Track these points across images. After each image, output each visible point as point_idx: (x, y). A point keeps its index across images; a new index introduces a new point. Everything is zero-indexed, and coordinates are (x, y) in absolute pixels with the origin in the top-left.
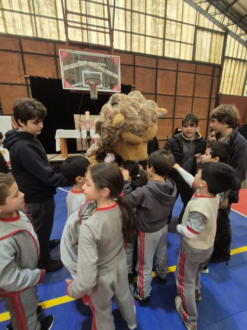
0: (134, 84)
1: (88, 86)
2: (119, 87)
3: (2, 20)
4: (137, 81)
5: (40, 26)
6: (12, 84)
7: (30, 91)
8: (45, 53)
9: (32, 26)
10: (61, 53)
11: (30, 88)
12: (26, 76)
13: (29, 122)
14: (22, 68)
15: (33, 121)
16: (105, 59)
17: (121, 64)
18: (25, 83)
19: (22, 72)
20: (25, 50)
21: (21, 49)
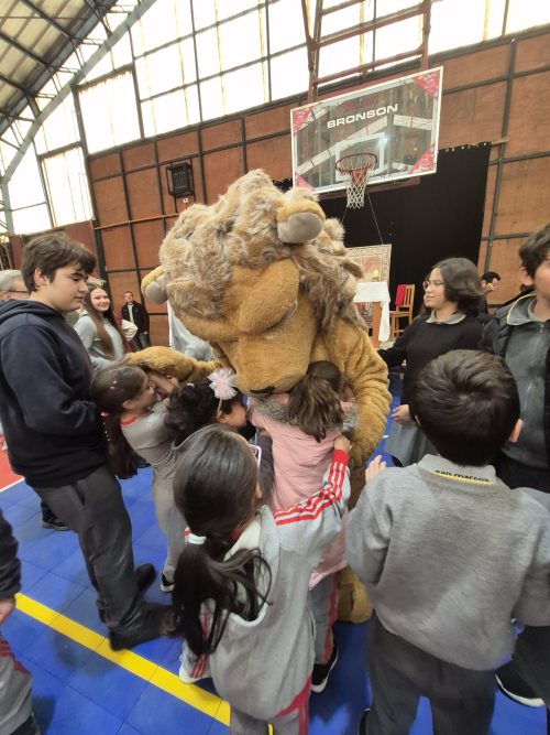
0: (504, 134)
1: (347, 177)
2: (431, 159)
4: (513, 122)
10: (295, 117)
13: (62, 274)
15: (69, 270)
16: (399, 90)
17: (444, 94)
20: (249, 137)
21: (244, 137)
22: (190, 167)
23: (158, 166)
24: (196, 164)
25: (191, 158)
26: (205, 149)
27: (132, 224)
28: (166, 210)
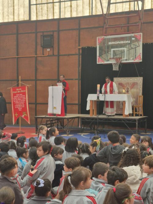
2: (140, 57)
3: (70, 8)
5: (96, 5)
6: (69, 55)
7: (81, 59)
8: (97, 26)
9: (90, 7)
10: (98, 40)
11: (81, 56)
12: (79, 47)
14: (77, 42)
18: (77, 53)
19: (77, 44)
20: (82, 27)
21: (79, 27)
22: (53, 35)
23: (36, 33)
24: (56, 34)
25: (53, 31)
26: (61, 29)
27: (18, 58)
28: (38, 53)
